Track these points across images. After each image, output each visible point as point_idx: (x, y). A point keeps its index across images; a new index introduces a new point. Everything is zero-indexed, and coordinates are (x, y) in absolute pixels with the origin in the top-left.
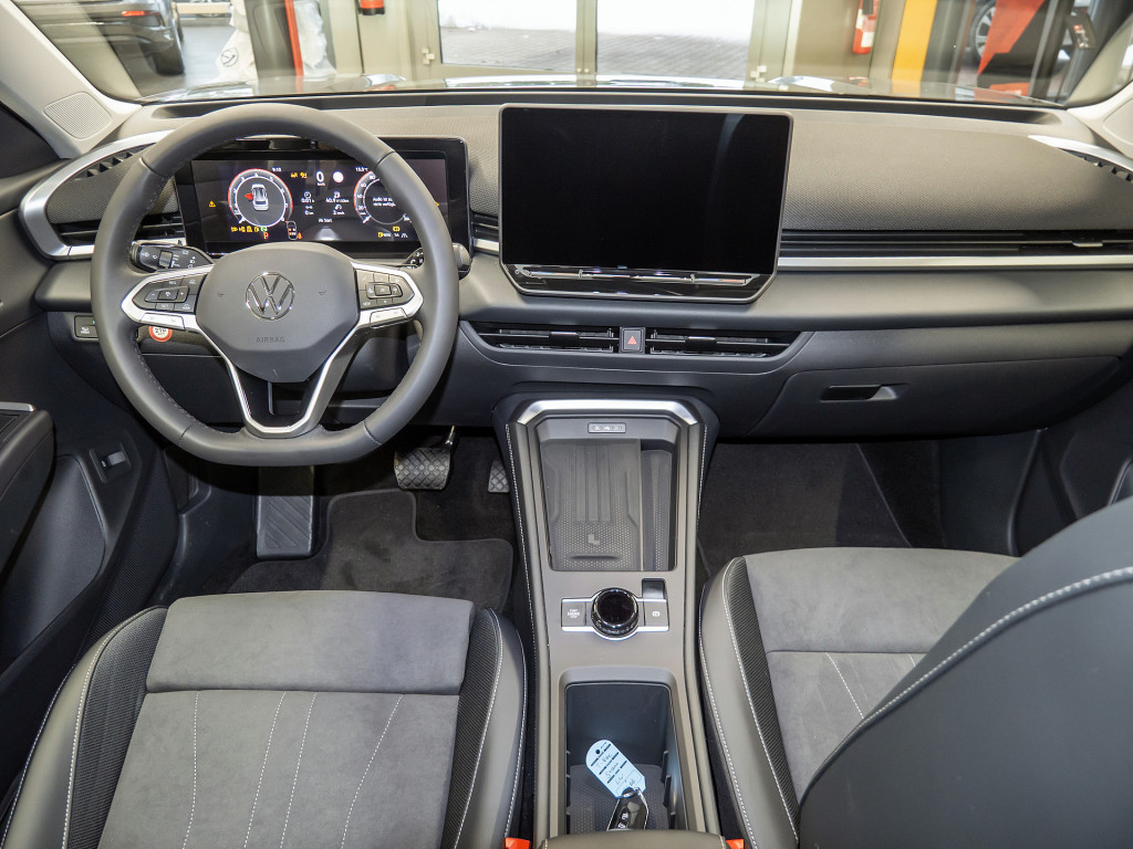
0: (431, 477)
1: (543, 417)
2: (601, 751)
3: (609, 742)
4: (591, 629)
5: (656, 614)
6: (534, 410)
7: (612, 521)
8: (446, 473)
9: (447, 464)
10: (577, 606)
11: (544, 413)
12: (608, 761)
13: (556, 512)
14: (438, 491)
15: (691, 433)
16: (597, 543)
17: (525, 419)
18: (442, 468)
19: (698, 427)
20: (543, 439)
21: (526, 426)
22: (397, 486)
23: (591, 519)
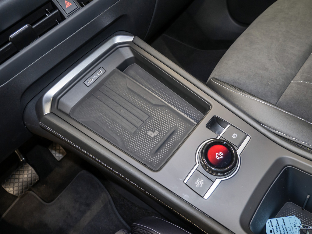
0: (29, 179)
1: (56, 100)
2: (271, 229)
3: (269, 221)
4: (218, 181)
5: (235, 136)
6: (47, 101)
7: (150, 116)
8: (34, 172)
9: (30, 168)
10: (195, 177)
11: (55, 97)
12: (278, 230)
13: (118, 139)
14: (38, 182)
15: (137, 43)
16: (156, 133)
17: (47, 110)
18: (30, 172)
19: (137, 38)
20: (68, 111)
21: (52, 113)
22: (17, 197)
23: (138, 125)
